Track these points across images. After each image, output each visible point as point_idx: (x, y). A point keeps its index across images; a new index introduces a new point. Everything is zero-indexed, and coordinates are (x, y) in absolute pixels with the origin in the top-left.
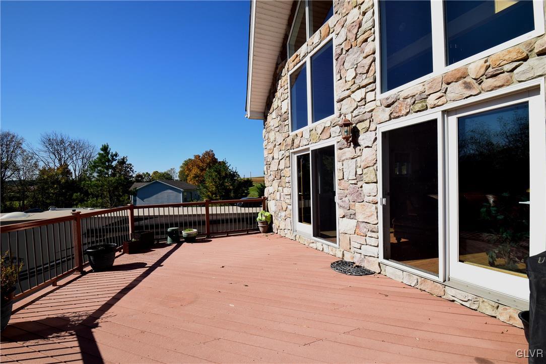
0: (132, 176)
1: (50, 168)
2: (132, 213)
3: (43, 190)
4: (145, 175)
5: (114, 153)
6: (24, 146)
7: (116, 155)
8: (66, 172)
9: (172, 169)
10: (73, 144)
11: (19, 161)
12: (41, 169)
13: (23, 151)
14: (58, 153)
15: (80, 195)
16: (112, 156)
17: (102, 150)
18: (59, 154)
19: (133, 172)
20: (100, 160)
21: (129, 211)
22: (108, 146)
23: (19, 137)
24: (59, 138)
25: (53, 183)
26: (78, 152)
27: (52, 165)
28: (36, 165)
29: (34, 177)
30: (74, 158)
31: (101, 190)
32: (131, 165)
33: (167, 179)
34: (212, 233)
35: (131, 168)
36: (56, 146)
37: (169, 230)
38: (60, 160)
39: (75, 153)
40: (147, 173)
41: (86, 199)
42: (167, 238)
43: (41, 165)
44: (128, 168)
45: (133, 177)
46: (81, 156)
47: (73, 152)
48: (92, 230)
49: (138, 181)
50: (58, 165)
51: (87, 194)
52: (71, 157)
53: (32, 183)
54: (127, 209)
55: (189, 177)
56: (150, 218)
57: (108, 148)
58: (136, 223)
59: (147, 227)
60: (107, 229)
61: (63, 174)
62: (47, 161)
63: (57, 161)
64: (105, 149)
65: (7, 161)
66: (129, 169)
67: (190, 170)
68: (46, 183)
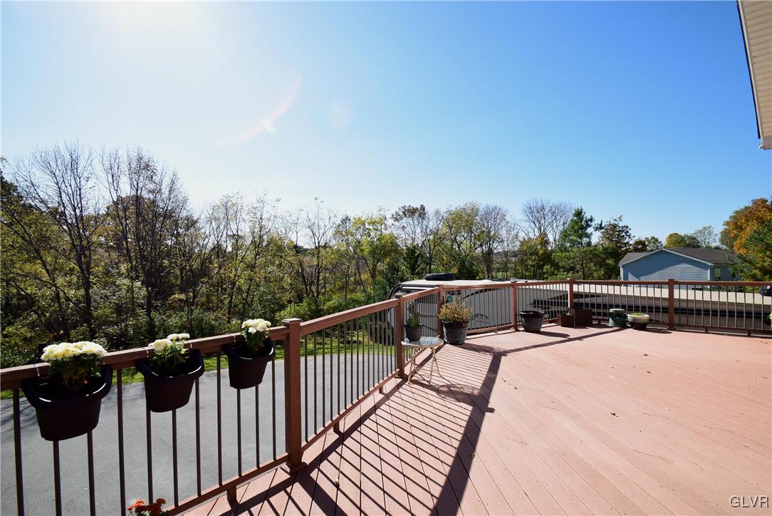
0: (627, 243)
1: (529, 238)
2: (571, 288)
3: (522, 262)
4: (649, 242)
5: (589, 217)
6: (508, 218)
7: (591, 220)
8: (546, 243)
9: (705, 228)
10: (553, 209)
11: (503, 233)
12: (522, 240)
13: (508, 223)
14: (538, 221)
15: (551, 268)
16: (587, 222)
17: (575, 215)
18: (540, 223)
19: (630, 237)
20: (573, 228)
21: (568, 285)
22: (582, 210)
23: (504, 209)
24: (539, 205)
25: (531, 254)
26: (558, 217)
27: (532, 236)
28: (517, 236)
29: (516, 249)
30: (555, 225)
31: (573, 263)
32: (627, 227)
33: (688, 246)
34: (677, 325)
35: (628, 232)
36: (537, 214)
37: (611, 310)
38: (540, 229)
39: (555, 219)
40: (653, 238)
41: (556, 272)
42: (608, 320)
43: (522, 235)
44: (622, 232)
45: (631, 245)
46: (562, 221)
47: (554, 217)
48: (538, 301)
49: (636, 250)
50: (537, 234)
51: (557, 266)
52: (551, 224)
53: (515, 254)
54: (566, 283)
55: (738, 242)
56: (597, 296)
57: (581, 212)
58: (576, 300)
59: (587, 305)
60: (552, 302)
61: (541, 244)
62: (527, 231)
63: (536, 230)
64: (579, 214)
65: (494, 235)
66: (623, 234)
67: (741, 229)
68: (526, 254)
